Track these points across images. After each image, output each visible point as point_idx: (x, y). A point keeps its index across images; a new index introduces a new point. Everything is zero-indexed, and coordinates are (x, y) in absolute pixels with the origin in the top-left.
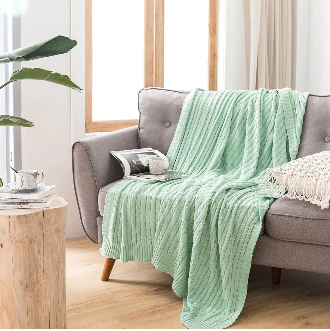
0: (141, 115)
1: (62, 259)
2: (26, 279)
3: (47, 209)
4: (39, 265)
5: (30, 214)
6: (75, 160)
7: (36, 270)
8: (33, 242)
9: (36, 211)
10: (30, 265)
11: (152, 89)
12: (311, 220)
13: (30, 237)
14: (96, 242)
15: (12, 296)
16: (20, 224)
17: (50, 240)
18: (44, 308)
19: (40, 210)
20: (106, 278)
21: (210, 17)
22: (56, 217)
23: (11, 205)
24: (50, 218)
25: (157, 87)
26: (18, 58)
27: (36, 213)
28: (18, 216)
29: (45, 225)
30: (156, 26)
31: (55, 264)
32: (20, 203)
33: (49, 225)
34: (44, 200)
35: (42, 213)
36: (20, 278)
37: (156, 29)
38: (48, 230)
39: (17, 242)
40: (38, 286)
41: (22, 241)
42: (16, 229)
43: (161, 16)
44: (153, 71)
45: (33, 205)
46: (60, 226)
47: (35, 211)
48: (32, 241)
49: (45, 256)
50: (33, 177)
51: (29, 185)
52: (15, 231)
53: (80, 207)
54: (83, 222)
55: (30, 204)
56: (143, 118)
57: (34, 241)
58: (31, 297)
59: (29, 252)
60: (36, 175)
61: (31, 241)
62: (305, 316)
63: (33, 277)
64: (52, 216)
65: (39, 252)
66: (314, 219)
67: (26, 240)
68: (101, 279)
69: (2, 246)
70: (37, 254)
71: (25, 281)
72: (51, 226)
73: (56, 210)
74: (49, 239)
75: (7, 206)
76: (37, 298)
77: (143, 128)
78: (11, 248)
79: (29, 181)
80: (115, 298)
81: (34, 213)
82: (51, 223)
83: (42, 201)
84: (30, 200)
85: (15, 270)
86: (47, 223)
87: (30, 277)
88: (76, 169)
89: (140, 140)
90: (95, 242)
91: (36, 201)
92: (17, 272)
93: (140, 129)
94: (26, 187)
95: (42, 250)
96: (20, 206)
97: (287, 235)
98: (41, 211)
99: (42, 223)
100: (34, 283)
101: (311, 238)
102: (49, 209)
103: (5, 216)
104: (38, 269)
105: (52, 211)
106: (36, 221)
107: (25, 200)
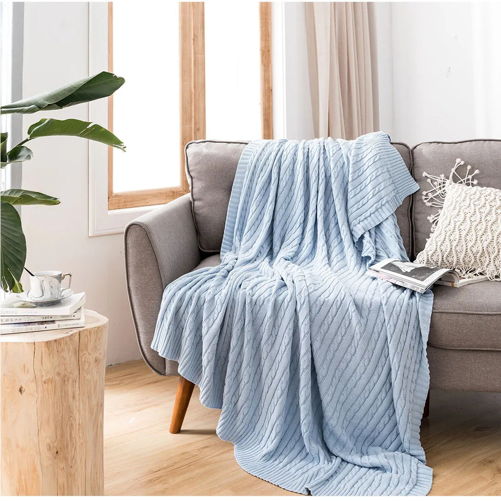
0: (193, 180)
1: (101, 406)
2: (56, 440)
3: (84, 329)
4: (73, 416)
5: (63, 338)
6: (130, 251)
7: (70, 426)
8: (66, 382)
9: (71, 333)
10: (62, 418)
11: (205, 142)
12: (490, 317)
13: (62, 373)
14: (163, 373)
15: (35, 470)
16: (49, 354)
17: (88, 377)
18: (80, 485)
19: (75, 331)
20: (177, 429)
21: (262, 40)
22: (96, 341)
23: (29, 327)
24: (88, 342)
25: (197, 140)
26: (49, 105)
27: (71, 335)
28: (47, 342)
29: (81, 354)
30: (195, 54)
31: (93, 415)
32: (42, 323)
33: (87, 354)
34: (77, 315)
35: (77, 336)
36: (48, 441)
37: (195, 58)
38: (85, 362)
39: (45, 383)
40: (72, 451)
41: (52, 380)
42: (44, 363)
43: (200, 39)
44: (191, 117)
45: (63, 324)
46: (100, 354)
47: (67, 333)
48: (66, 379)
49: (81, 402)
50: (57, 281)
51: (52, 294)
52: (42, 367)
53: (138, 321)
54: (143, 344)
55: (57, 323)
56: (198, 185)
57: (68, 380)
58: (63, 468)
59: (62, 397)
60: (60, 278)
61: (64, 381)
62: (491, 459)
63: (66, 437)
64: (90, 340)
65: (74, 397)
66: (495, 315)
67: (57, 378)
68: (169, 430)
69: (21, 391)
70: (72, 400)
71: (56, 444)
72: (89, 354)
73: (96, 329)
74: (87, 374)
75: (23, 328)
76: (71, 470)
77: (200, 200)
78: (35, 393)
79: (52, 287)
80: (207, 458)
81: (68, 336)
82: (89, 350)
83: (73, 318)
84: (56, 316)
85: (40, 428)
86: (83, 350)
87: (62, 437)
88: (131, 265)
89: (197, 217)
90: (160, 374)
91: (65, 318)
92: (44, 430)
93: (194, 200)
94: (47, 297)
95: (77, 393)
96: (42, 327)
97: (458, 340)
98: (76, 333)
99: (78, 352)
100: (67, 446)
101: (492, 342)
102: (87, 329)
103: (27, 343)
104: (72, 424)
105: (90, 331)
106: (71, 347)
107: (48, 317)
